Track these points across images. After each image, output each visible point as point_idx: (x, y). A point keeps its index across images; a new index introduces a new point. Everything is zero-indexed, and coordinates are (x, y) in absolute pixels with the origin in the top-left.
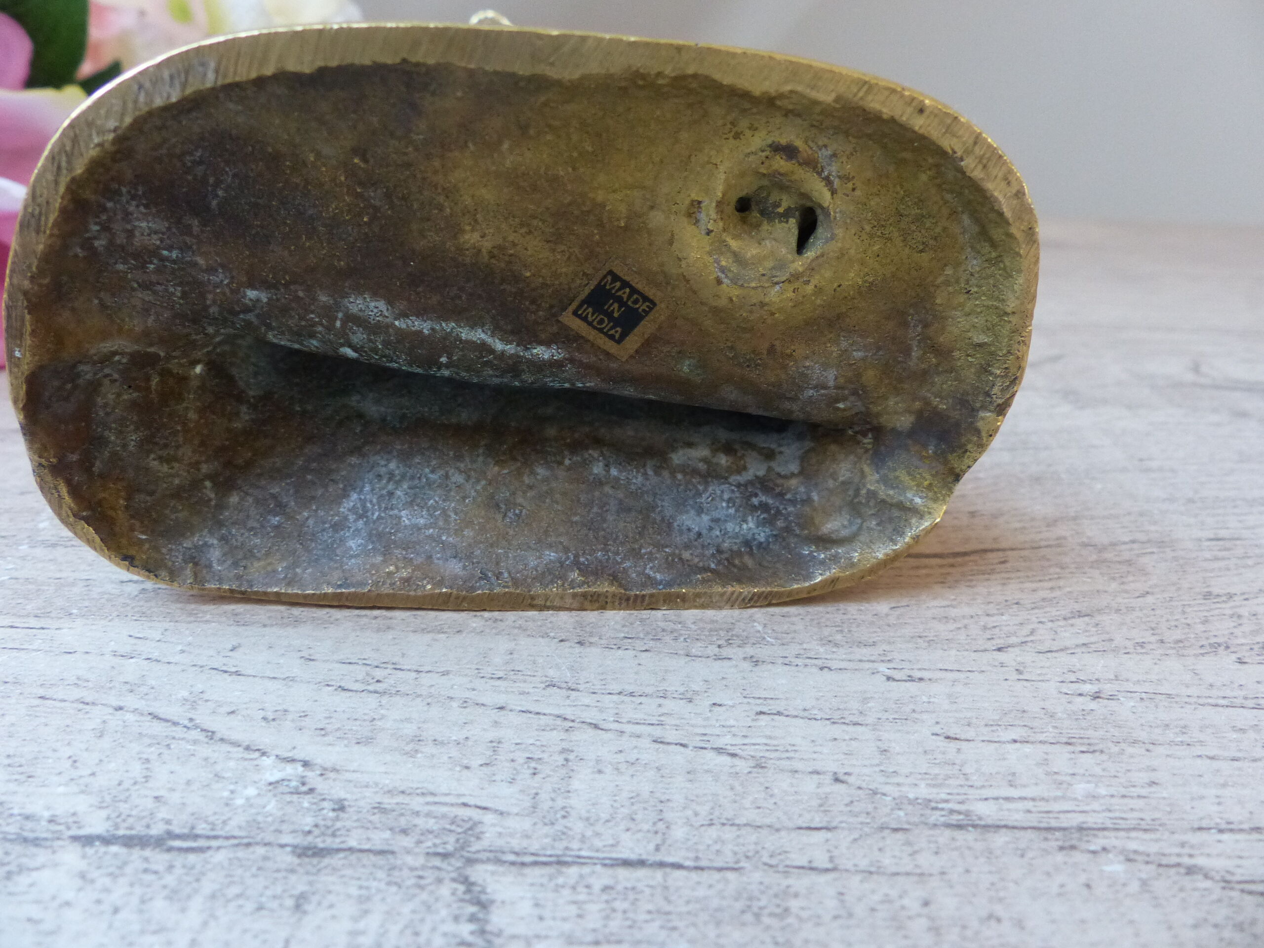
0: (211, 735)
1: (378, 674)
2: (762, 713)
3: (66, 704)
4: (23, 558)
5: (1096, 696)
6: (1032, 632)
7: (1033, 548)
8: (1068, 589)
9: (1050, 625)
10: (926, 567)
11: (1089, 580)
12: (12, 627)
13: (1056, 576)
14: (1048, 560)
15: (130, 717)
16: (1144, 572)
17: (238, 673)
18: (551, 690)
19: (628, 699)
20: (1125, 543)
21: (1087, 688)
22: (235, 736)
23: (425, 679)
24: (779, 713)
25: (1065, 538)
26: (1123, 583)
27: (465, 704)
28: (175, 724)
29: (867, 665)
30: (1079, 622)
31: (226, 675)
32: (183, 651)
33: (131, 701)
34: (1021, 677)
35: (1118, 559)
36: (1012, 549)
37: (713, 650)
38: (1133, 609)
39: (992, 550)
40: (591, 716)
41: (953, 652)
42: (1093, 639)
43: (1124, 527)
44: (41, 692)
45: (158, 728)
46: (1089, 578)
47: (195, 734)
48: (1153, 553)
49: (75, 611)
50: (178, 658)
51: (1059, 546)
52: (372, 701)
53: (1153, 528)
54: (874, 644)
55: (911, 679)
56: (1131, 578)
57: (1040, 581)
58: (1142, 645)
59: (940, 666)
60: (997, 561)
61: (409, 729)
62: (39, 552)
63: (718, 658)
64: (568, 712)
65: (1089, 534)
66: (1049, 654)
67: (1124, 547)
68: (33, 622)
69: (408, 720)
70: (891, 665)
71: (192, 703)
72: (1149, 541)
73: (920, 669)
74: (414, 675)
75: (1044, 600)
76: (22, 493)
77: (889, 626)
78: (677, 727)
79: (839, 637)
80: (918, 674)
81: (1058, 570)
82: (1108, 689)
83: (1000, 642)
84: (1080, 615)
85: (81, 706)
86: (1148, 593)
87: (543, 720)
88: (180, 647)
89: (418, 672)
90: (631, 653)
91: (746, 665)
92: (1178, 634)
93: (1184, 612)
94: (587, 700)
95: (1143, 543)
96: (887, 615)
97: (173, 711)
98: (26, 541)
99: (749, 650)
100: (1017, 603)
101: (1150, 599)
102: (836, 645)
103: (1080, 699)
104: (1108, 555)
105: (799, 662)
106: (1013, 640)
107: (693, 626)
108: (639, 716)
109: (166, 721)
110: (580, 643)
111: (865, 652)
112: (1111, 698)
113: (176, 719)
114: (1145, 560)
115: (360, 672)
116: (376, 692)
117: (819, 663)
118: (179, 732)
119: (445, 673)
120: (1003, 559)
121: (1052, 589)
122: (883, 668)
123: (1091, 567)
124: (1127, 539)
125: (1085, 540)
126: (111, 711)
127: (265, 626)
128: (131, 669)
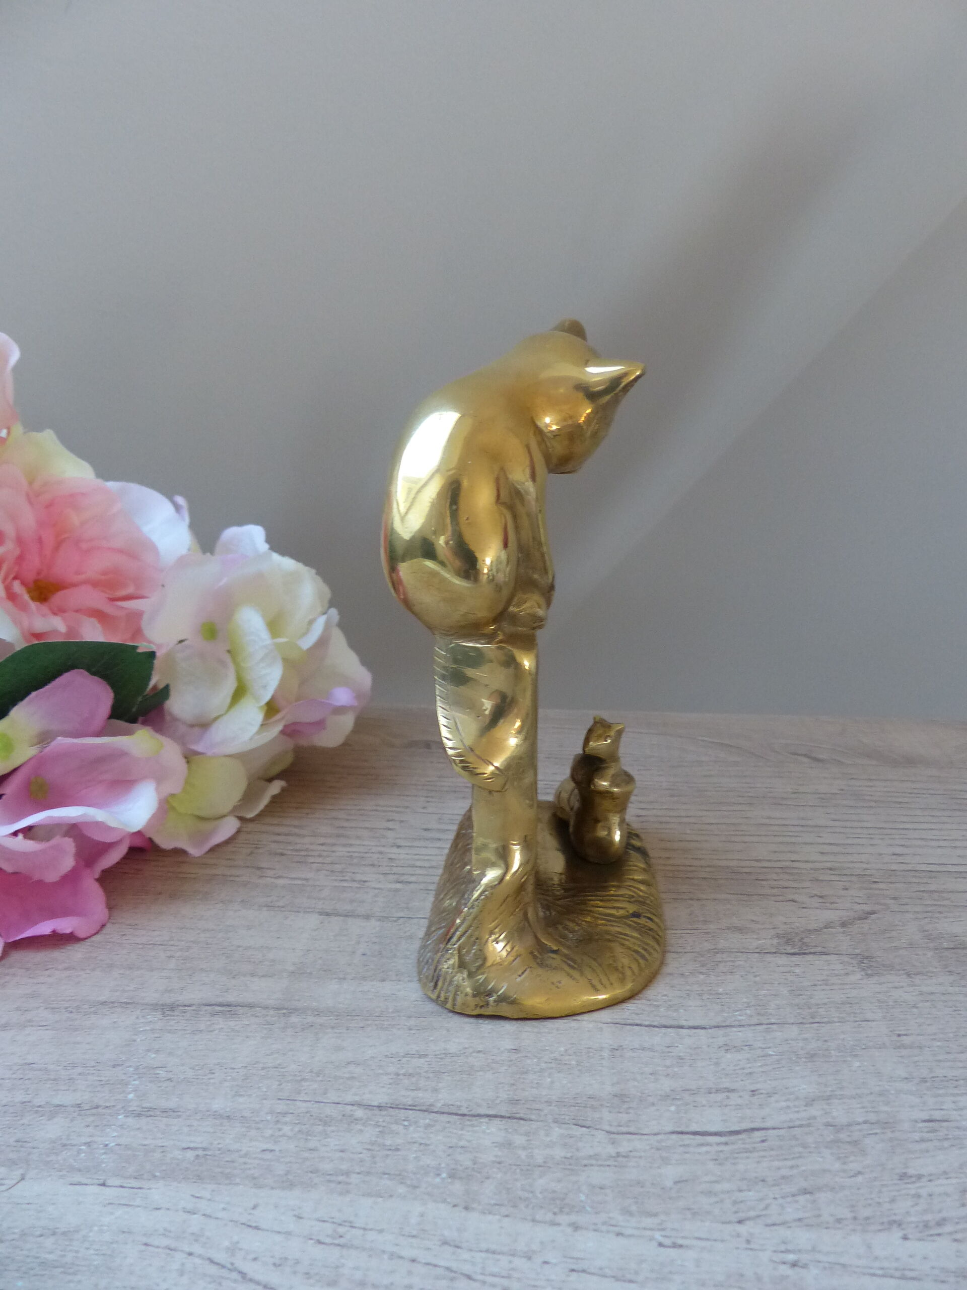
0: (243, 1275)
1: (341, 1230)
2: (573, 1270)
3: (160, 1250)
4: (121, 1126)
5: (794, 1265)
6: (766, 1208)
7: (790, 1127)
8: (804, 1168)
9: (781, 1201)
10: (708, 1144)
11: (821, 1159)
12: (122, 1187)
13: (798, 1155)
14: (797, 1139)
15: (197, 1261)
16: (863, 1152)
17: (257, 1228)
18: (446, 1247)
19: (490, 1255)
20: (858, 1124)
21: (791, 1257)
22: (259, 1277)
23: (371, 1236)
24: (584, 1271)
25: (815, 1118)
26: (844, 1163)
27: (392, 1256)
28: (223, 1267)
29: (648, 1233)
30: (802, 1199)
31: (250, 1229)
32: (224, 1209)
33: (197, 1249)
34: (749, 1246)
35: (848, 1139)
36: (774, 1129)
37: (549, 1216)
38: (843, 1188)
39: (758, 1129)
40: (467, 1268)
41: (707, 1224)
42: (807, 1215)
43: (863, 1107)
44: (145, 1240)
45: (213, 1270)
46: (822, 1157)
47: (235, 1275)
48: (876, 1134)
49: (157, 1174)
50: (220, 1215)
51: (809, 1125)
52: (336, 1251)
53: (886, 1108)
54: (656, 1215)
55: (675, 1246)
56: (852, 1158)
57: (786, 1159)
58: (839, 1221)
59: (696, 1235)
60: (759, 1139)
61: (358, 1275)
62: (131, 1121)
63: (554, 1224)
64: (454, 1265)
65: (835, 1114)
66: (775, 1227)
67: (858, 1127)
68: (134, 1183)
69: (356, 1268)
70: (663, 1233)
71: (232, 1250)
72: (877, 1122)
73: (683, 1237)
74: (362, 1232)
75: (783, 1177)
76: (114, 1066)
77: (670, 1198)
78: (519, 1280)
79: (634, 1208)
80: (680, 1242)
81: (801, 1149)
82: (805, 1258)
83: (741, 1215)
84: (805, 1192)
85: (168, 1251)
86: (860, 1173)
87: (440, 1271)
88: (222, 1206)
89: (365, 1229)
90: (497, 1217)
91: (569, 1230)
92: (867, 1212)
93: (880, 1192)
94: (466, 1255)
95: (873, 1123)
96: (671, 1189)
97: (221, 1257)
98: (122, 1111)
99: (573, 1218)
100: (763, 1181)
101: (860, 1179)
102: (631, 1214)
103: (783, 1267)
104: (843, 1136)
105: (604, 1228)
106: (752, 1214)
107: (539, 1195)
108: (495, 1270)
109: (218, 1264)
110: (466, 1208)
111: (648, 1222)
112: (805, 1266)
113: (223, 1262)
114: (869, 1141)
115: (328, 1228)
116: (339, 1245)
117: (617, 1229)
118: (225, 1273)
119: (381, 1231)
120: (764, 1138)
121: (792, 1167)
122: (658, 1236)
123: (827, 1147)
124: (860, 1120)
125: (830, 1120)
126: (185, 1256)
127: (272, 1188)
128: (196, 1222)
